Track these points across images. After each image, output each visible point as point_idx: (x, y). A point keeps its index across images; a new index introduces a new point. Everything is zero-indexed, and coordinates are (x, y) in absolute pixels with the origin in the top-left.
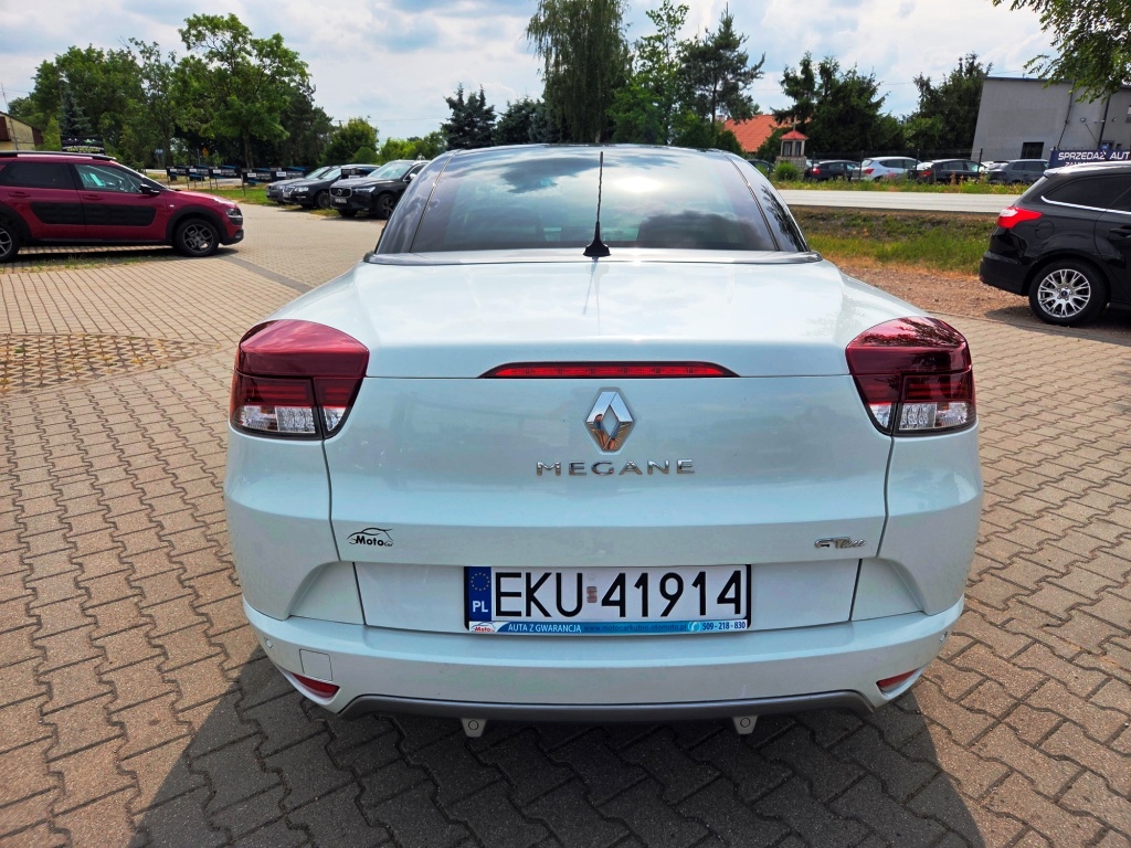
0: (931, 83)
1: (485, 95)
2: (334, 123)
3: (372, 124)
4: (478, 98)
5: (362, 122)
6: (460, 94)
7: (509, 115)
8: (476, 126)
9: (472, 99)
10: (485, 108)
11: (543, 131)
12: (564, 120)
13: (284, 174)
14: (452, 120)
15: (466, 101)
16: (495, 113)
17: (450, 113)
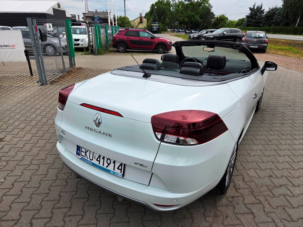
1: (263, 6)
2: (216, 16)
3: (226, 16)
4: (260, 7)
5: (223, 15)
6: (254, 6)
7: (268, 12)
8: (257, 16)
9: (258, 7)
10: (262, 10)
11: (279, 17)
12: (287, 13)
13: (194, 32)
14: (250, 14)
15: (255, 8)
16: (264, 11)
17: (249, 12)
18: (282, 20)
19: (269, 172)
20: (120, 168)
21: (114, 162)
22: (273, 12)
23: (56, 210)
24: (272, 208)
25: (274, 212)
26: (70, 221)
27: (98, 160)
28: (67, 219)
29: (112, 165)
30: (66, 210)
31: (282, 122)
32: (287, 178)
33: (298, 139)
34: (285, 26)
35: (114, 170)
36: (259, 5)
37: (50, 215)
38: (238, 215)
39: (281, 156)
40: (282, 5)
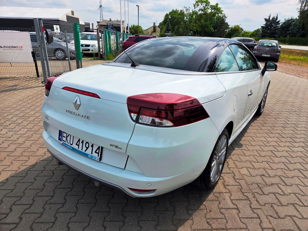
1: (278, 17)
2: (230, 27)
3: (241, 27)
4: (275, 18)
5: (238, 26)
6: (270, 17)
7: (284, 23)
8: (272, 27)
9: (273, 18)
10: (277, 21)
11: (295, 28)
12: (303, 24)
14: (265, 25)
15: (271, 19)
16: (280, 22)
17: (265, 23)
18: (298, 31)
19: (262, 172)
20: (97, 152)
21: (92, 146)
22: (289, 23)
23: (38, 198)
24: (260, 205)
25: (260, 209)
26: (50, 208)
27: (78, 144)
28: (47, 207)
29: (90, 148)
30: (47, 198)
31: (284, 126)
32: (280, 178)
33: (298, 142)
34: (301, 37)
35: (92, 154)
36: (274, 16)
37: (31, 202)
38: (222, 210)
39: (277, 157)
40: (298, 17)
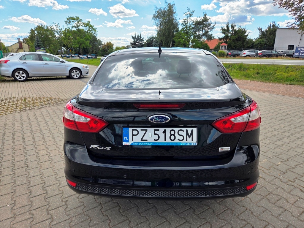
0: (262, 29)
1: (141, 35)
2: (103, 43)
5: (110, 43)
6: (135, 35)
8: (139, 43)
13: (90, 56)
14: (133, 41)
